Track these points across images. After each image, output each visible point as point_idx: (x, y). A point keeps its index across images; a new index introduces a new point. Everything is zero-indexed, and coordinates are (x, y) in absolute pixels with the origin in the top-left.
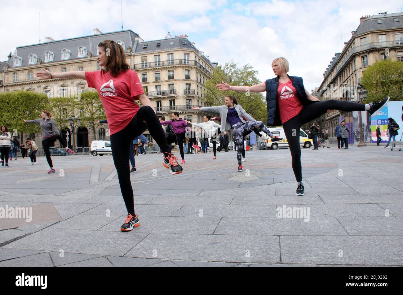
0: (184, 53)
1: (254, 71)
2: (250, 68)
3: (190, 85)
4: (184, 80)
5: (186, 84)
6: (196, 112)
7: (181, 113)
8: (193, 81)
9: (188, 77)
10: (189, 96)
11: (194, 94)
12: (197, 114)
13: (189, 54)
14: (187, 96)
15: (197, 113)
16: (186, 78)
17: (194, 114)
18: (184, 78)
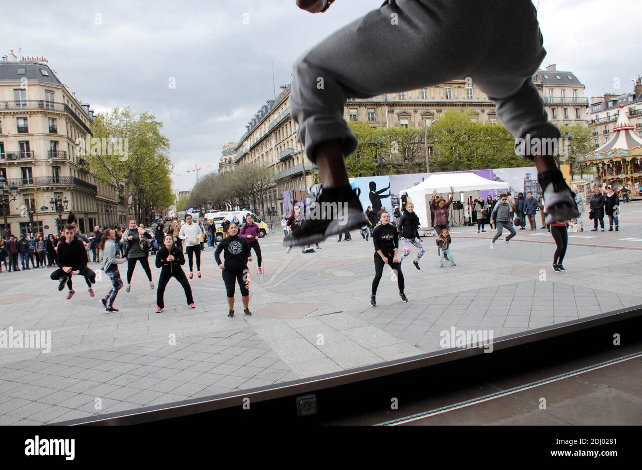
0: (46, 90)
1: (156, 123)
2: (151, 117)
3: (56, 143)
4: (47, 135)
5: (51, 141)
6: (70, 188)
7: (45, 189)
8: (62, 136)
9: (53, 130)
10: (56, 162)
11: (65, 158)
12: (71, 191)
13: (54, 91)
14: (54, 161)
15: (72, 188)
16: (50, 132)
17: (65, 191)
18: (48, 132)
